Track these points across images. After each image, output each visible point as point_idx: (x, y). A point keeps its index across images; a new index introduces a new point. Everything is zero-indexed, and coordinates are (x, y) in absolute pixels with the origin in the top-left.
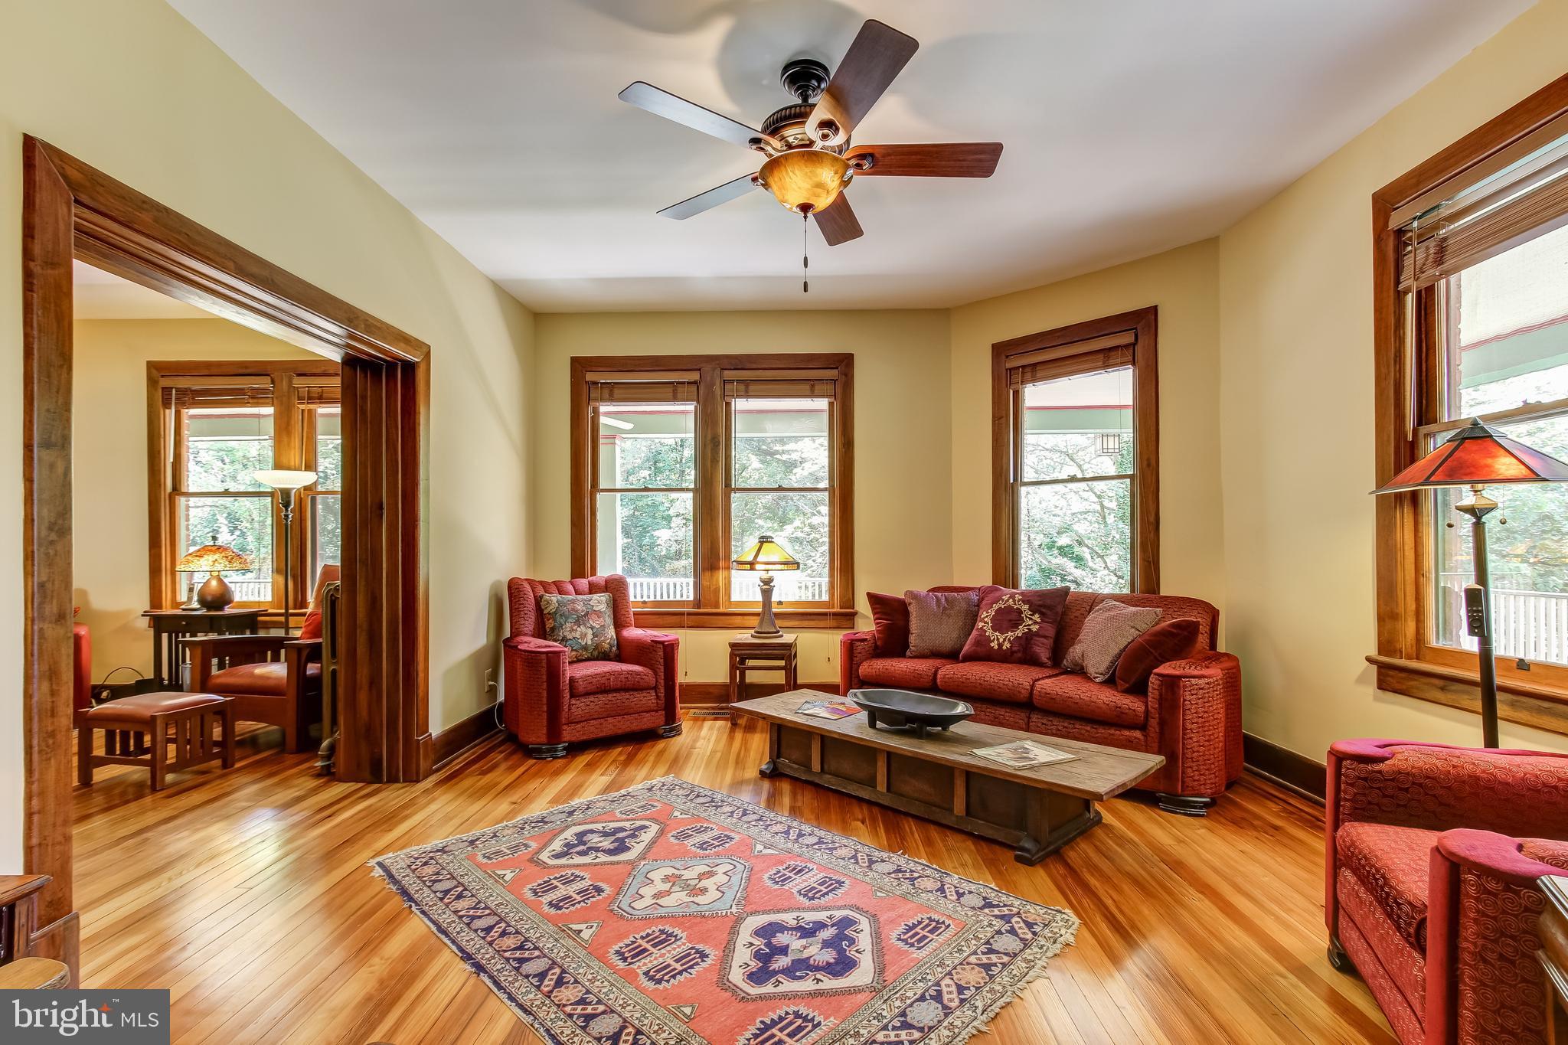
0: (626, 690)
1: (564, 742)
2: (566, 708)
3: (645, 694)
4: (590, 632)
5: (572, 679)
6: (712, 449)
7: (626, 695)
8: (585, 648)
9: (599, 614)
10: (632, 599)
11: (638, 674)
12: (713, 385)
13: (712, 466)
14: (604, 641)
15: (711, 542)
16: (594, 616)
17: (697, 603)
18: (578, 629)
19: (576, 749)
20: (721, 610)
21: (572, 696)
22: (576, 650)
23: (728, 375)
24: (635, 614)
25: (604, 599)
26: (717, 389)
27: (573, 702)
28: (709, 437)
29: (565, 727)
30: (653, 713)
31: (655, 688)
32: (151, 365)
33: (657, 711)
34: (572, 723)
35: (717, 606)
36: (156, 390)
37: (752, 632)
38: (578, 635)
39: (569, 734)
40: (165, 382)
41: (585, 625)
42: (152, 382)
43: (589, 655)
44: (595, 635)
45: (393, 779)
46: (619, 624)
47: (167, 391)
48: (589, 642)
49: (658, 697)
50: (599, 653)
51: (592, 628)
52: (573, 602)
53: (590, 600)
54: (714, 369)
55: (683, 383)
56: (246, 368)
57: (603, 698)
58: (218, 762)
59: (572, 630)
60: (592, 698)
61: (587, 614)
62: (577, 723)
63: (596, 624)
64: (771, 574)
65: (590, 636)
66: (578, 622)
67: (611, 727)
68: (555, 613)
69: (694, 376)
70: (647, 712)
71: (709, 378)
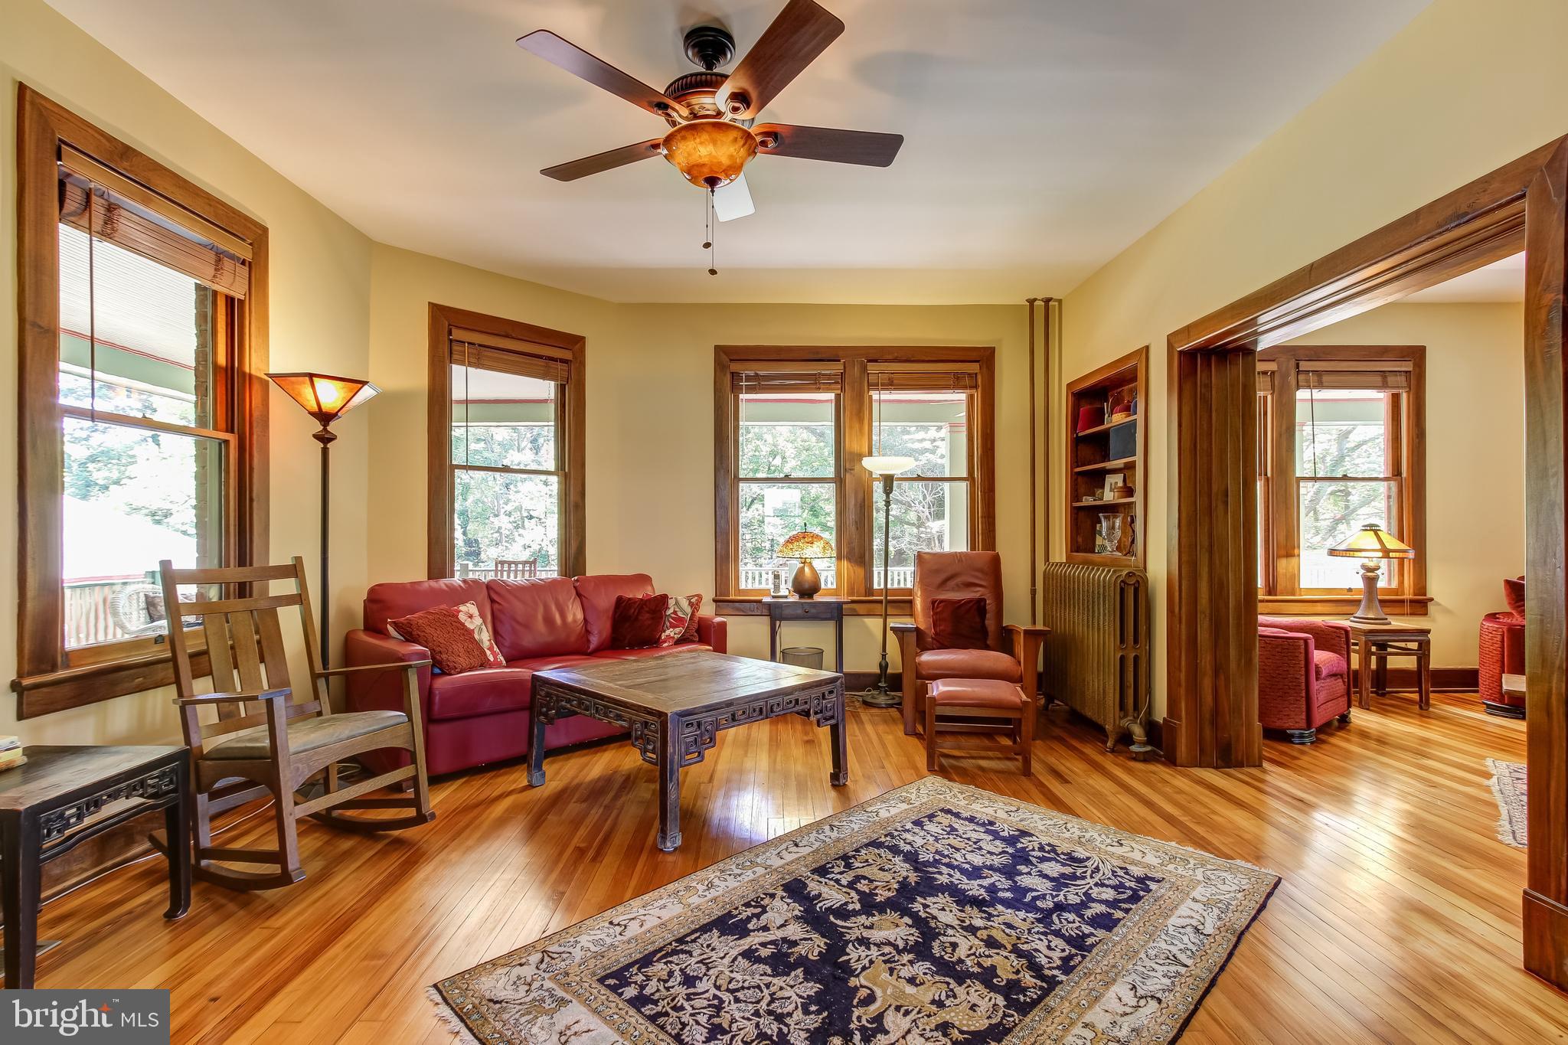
12: (1289, 375)
15: (1287, 531)
26: (1292, 379)
28: (1284, 427)
32: (719, 350)
35: (1293, 593)
36: (725, 375)
40: (735, 367)
42: (720, 366)
47: (735, 376)
56: (818, 353)
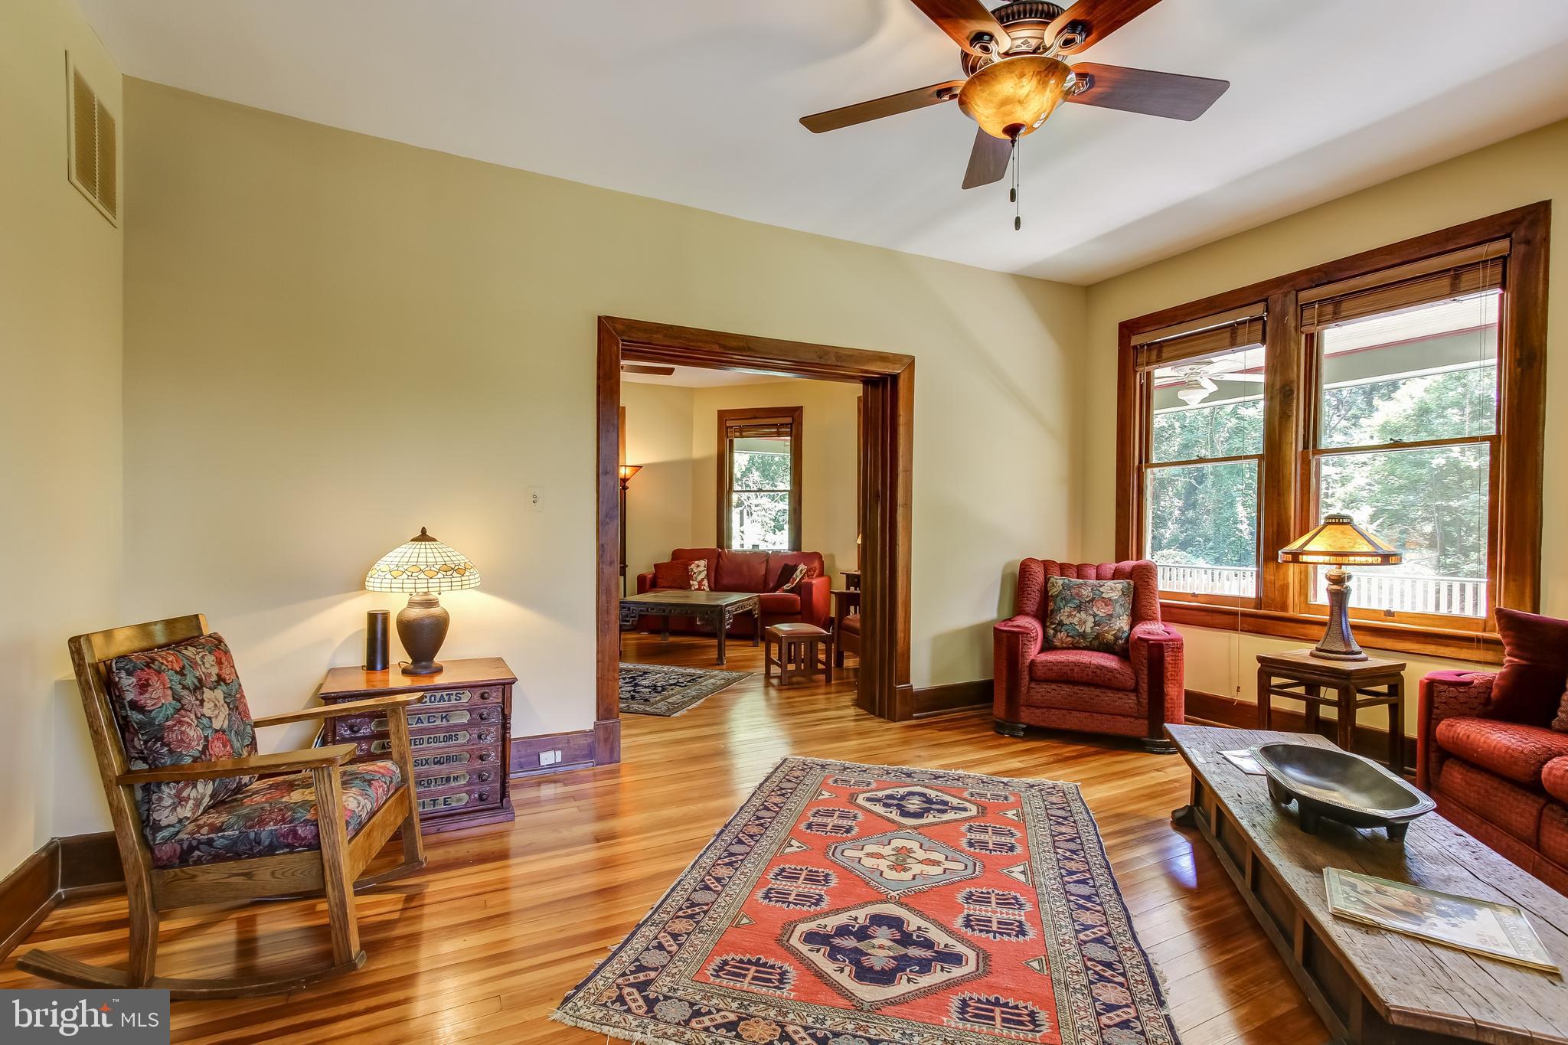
0: (1097, 686)
1: (1023, 724)
2: (1024, 689)
3: (1120, 695)
4: (1091, 619)
5: (1033, 662)
6: (1281, 402)
7: (1097, 692)
8: (1083, 635)
9: (1108, 602)
10: (1160, 588)
11: (1110, 670)
12: (1284, 314)
13: (1280, 424)
14: (1108, 632)
15: (1278, 524)
16: (1100, 604)
17: (1259, 602)
18: (1078, 615)
19: (1034, 732)
20: (1291, 613)
21: (1032, 679)
22: (1071, 636)
23: (1305, 296)
24: (1163, 605)
25: (1120, 586)
26: (1291, 319)
27: (1033, 685)
28: (1278, 386)
29: (1023, 708)
30: (1132, 720)
31: (1136, 690)
33: (1137, 718)
34: (1031, 706)
35: (1284, 608)
37: (1314, 646)
38: (1075, 621)
39: (1027, 716)
41: (1086, 611)
43: (1088, 644)
44: (1096, 624)
45: (881, 715)
46: (1137, 615)
48: (1088, 630)
49: (1139, 703)
50: (1100, 643)
51: (1095, 616)
52: (1080, 586)
53: (1101, 586)
54: (1286, 295)
55: (1244, 322)
57: (1067, 689)
58: (822, 677)
59: (1070, 615)
60: (1054, 686)
61: (1092, 600)
62: (1037, 707)
63: (1101, 611)
64: (1346, 569)
65: (1090, 624)
66: (1079, 608)
67: (1074, 721)
68: (1057, 596)
69: (1258, 310)
70: (1123, 716)
71: (1278, 308)
